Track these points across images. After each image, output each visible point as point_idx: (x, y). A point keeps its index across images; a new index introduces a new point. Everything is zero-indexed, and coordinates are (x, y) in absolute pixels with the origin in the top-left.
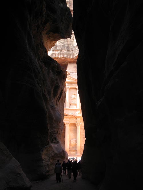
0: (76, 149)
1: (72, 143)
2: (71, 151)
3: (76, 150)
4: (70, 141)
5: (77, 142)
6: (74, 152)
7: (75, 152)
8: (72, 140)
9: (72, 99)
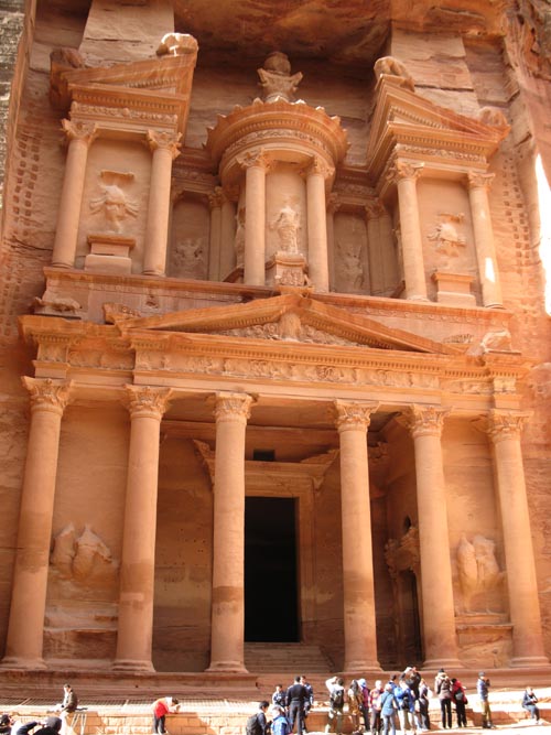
0: (509, 620)
1: (471, 570)
2: (471, 637)
3: (511, 631)
4: (456, 556)
5: (509, 559)
6: (490, 648)
7: (497, 646)
8: (468, 551)
9: (440, 244)
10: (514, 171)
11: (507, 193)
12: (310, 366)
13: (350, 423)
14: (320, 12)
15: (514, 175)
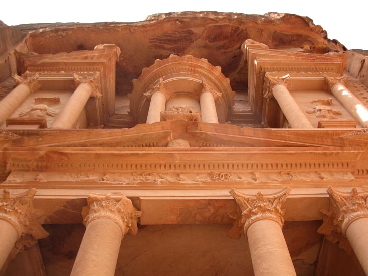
9: (318, 113)
10: (362, 85)
11: (362, 94)
12: (201, 174)
13: (255, 214)
14: (205, 47)
15: (362, 87)
